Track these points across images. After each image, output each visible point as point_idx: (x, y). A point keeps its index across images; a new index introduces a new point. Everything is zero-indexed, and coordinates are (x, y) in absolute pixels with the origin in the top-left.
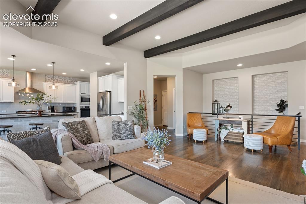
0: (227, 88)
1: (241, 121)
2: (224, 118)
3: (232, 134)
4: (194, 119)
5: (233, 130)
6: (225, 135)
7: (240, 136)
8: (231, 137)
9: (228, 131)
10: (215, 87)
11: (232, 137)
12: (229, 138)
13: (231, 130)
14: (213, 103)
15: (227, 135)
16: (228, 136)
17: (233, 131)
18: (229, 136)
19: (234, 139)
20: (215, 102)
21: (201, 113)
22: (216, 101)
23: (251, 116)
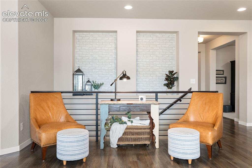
0: (97, 48)
1: (150, 105)
2: (112, 100)
3: (132, 131)
4: (49, 107)
5: (132, 122)
6: (121, 135)
7: (145, 132)
8: (130, 137)
9: (125, 126)
10: (76, 45)
11: (132, 137)
12: (127, 140)
13: (129, 124)
14: (73, 74)
15: (125, 133)
16: (126, 136)
17: (133, 124)
18: (128, 135)
19: (135, 140)
20: (76, 71)
21: (62, 92)
22: (79, 71)
23: (154, 94)
